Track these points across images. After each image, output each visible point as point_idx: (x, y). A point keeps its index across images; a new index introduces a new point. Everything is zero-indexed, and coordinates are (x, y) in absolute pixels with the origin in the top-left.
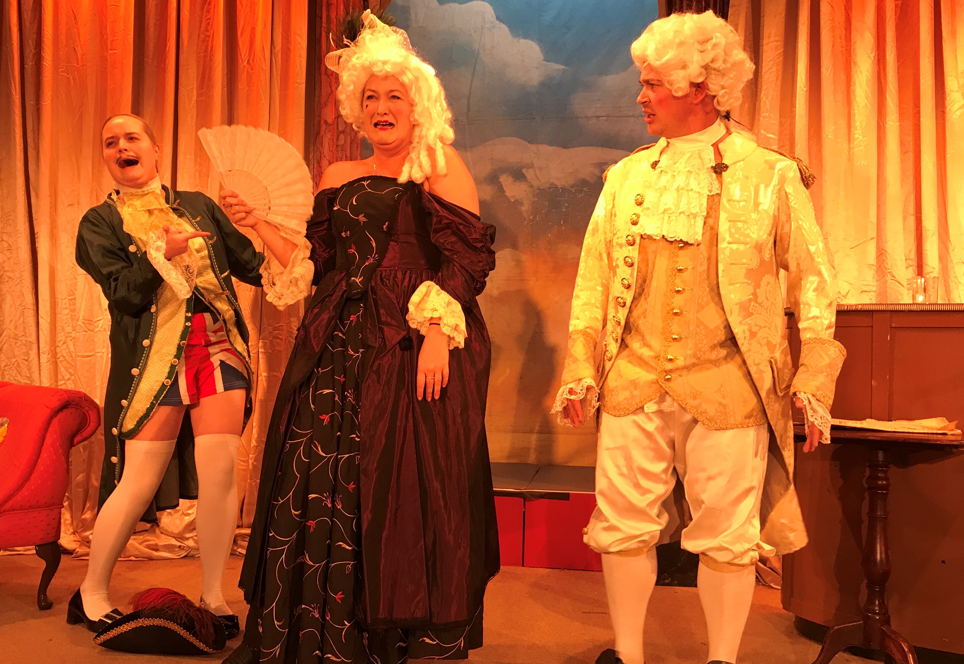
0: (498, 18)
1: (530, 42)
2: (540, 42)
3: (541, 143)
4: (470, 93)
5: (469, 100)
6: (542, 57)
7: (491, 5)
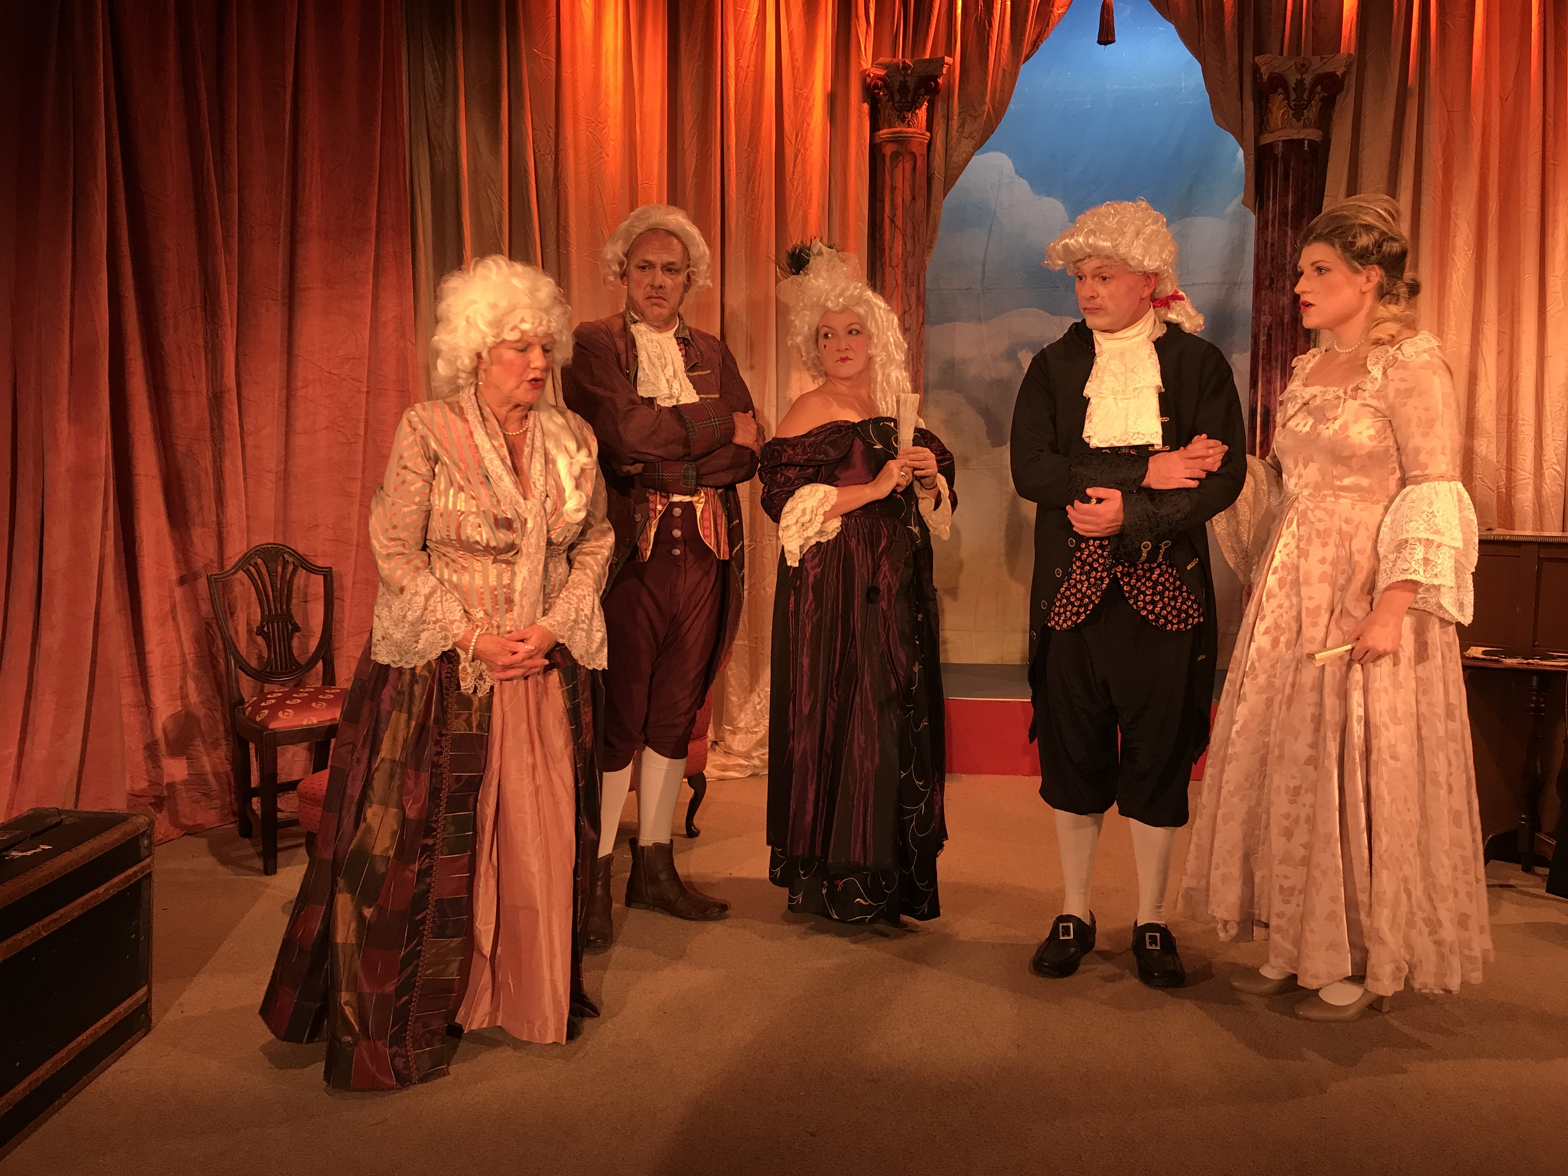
0: (1017, 172)
1: (1054, 200)
2: (1065, 200)
3: (1066, 315)
4: (985, 257)
5: (984, 266)
6: (1067, 218)
7: (1010, 158)
